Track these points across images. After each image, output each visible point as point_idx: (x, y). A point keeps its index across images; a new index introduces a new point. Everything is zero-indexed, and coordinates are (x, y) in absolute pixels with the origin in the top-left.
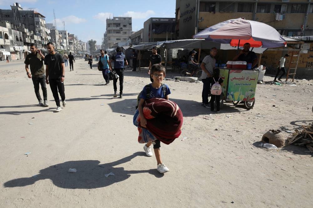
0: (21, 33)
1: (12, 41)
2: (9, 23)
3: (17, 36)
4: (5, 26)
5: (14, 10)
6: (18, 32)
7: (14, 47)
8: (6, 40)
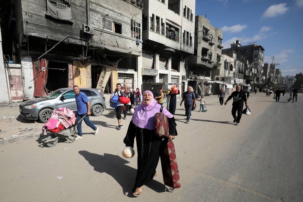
0: (244, 64)
1: (234, 74)
2: (236, 53)
3: (240, 68)
4: (232, 56)
5: (233, 47)
6: (241, 63)
7: (235, 80)
8: (230, 71)
